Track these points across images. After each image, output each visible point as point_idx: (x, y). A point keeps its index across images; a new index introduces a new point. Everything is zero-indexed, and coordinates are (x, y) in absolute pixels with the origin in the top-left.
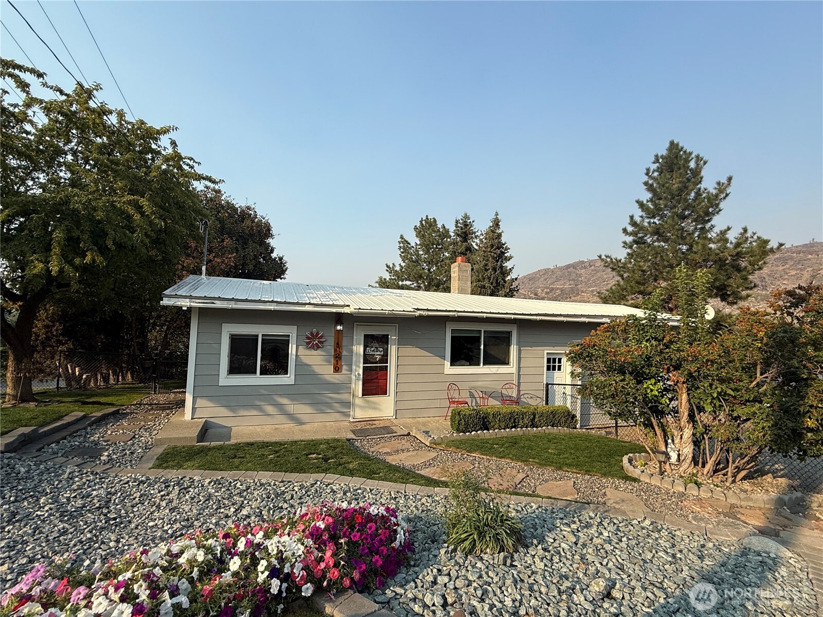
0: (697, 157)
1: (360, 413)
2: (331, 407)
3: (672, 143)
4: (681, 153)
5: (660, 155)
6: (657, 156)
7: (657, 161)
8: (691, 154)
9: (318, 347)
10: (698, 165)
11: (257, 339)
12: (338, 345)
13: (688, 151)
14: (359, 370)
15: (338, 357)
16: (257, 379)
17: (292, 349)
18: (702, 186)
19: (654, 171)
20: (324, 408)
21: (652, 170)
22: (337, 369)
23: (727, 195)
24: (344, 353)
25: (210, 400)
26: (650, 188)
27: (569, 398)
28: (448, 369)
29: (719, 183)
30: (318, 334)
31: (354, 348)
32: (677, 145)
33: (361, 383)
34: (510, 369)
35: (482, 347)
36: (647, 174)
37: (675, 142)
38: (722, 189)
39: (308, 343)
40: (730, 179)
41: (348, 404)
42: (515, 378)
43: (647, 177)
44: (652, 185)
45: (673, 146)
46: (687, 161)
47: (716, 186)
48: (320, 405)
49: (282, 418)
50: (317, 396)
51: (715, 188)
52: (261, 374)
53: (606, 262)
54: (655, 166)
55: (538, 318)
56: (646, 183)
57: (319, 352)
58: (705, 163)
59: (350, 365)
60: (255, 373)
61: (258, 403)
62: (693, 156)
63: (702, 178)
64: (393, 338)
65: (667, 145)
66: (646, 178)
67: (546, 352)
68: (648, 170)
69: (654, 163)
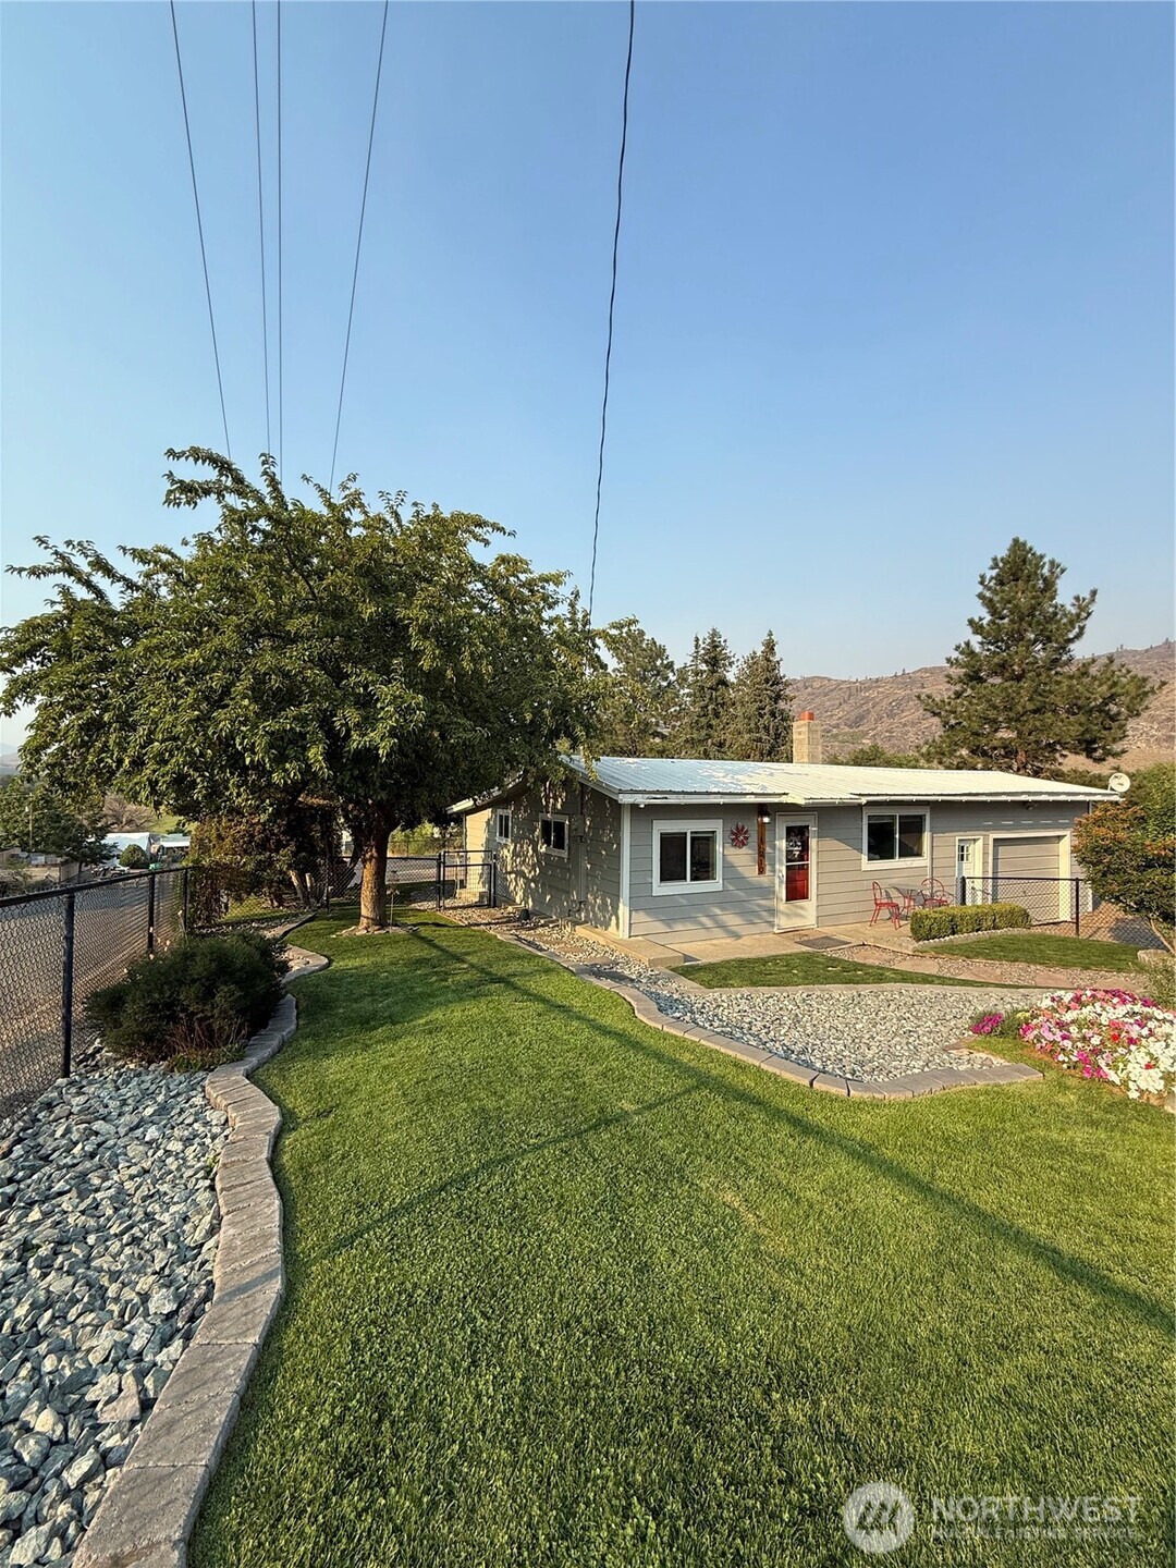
0: (1052, 563)
1: (783, 922)
2: (759, 917)
3: (1016, 541)
4: (1030, 555)
5: (999, 558)
6: (995, 559)
7: (995, 566)
8: (1042, 557)
9: (744, 845)
10: (1053, 573)
11: (685, 838)
12: (761, 841)
13: (1038, 554)
14: (782, 869)
15: (761, 854)
16: (687, 887)
17: (719, 848)
18: (1058, 600)
19: (992, 578)
20: (752, 918)
21: (988, 577)
22: (761, 871)
23: (1089, 614)
24: (768, 850)
25: (648, 914)
26: (989, 604)
27: (979, 893)
28: (867, 865)
29: (1077, 598)
30: (743, 827)
31: (777, 843)
32: (1024, 544)
33: (784, 886)
34: (923, 862)
35: (897, 836)
36: (982, 583)
37: (1021, 540)
38: (1084, 608)
39: (733, 840)
40: (1094, 593)
41: (772, 911)
42: (928, 870)
43: (982, 587)
44: (991, 600)
45: (1017, 545)
46: (1039, 566)
47: (1074, 602)
48: (749, 915)
49: (718, 932)
50: (745, 904)
51: (1073, 605)
52: (692, 880)
53: (928, 704)
54: (994, 572)
55: (964, 799)
56: (981, 596)
57: (744, 850)
58: (1063, 571)
59: (773, 865)
60: (685, 879)
61: (693, 915)
62: (1046, 560)
63: (1055, 591)
64: (813, 829)
65: (1009, 543)
66: (980, 589)
67: (957, 838)
68: (983, 577)
69: (992, 568)
